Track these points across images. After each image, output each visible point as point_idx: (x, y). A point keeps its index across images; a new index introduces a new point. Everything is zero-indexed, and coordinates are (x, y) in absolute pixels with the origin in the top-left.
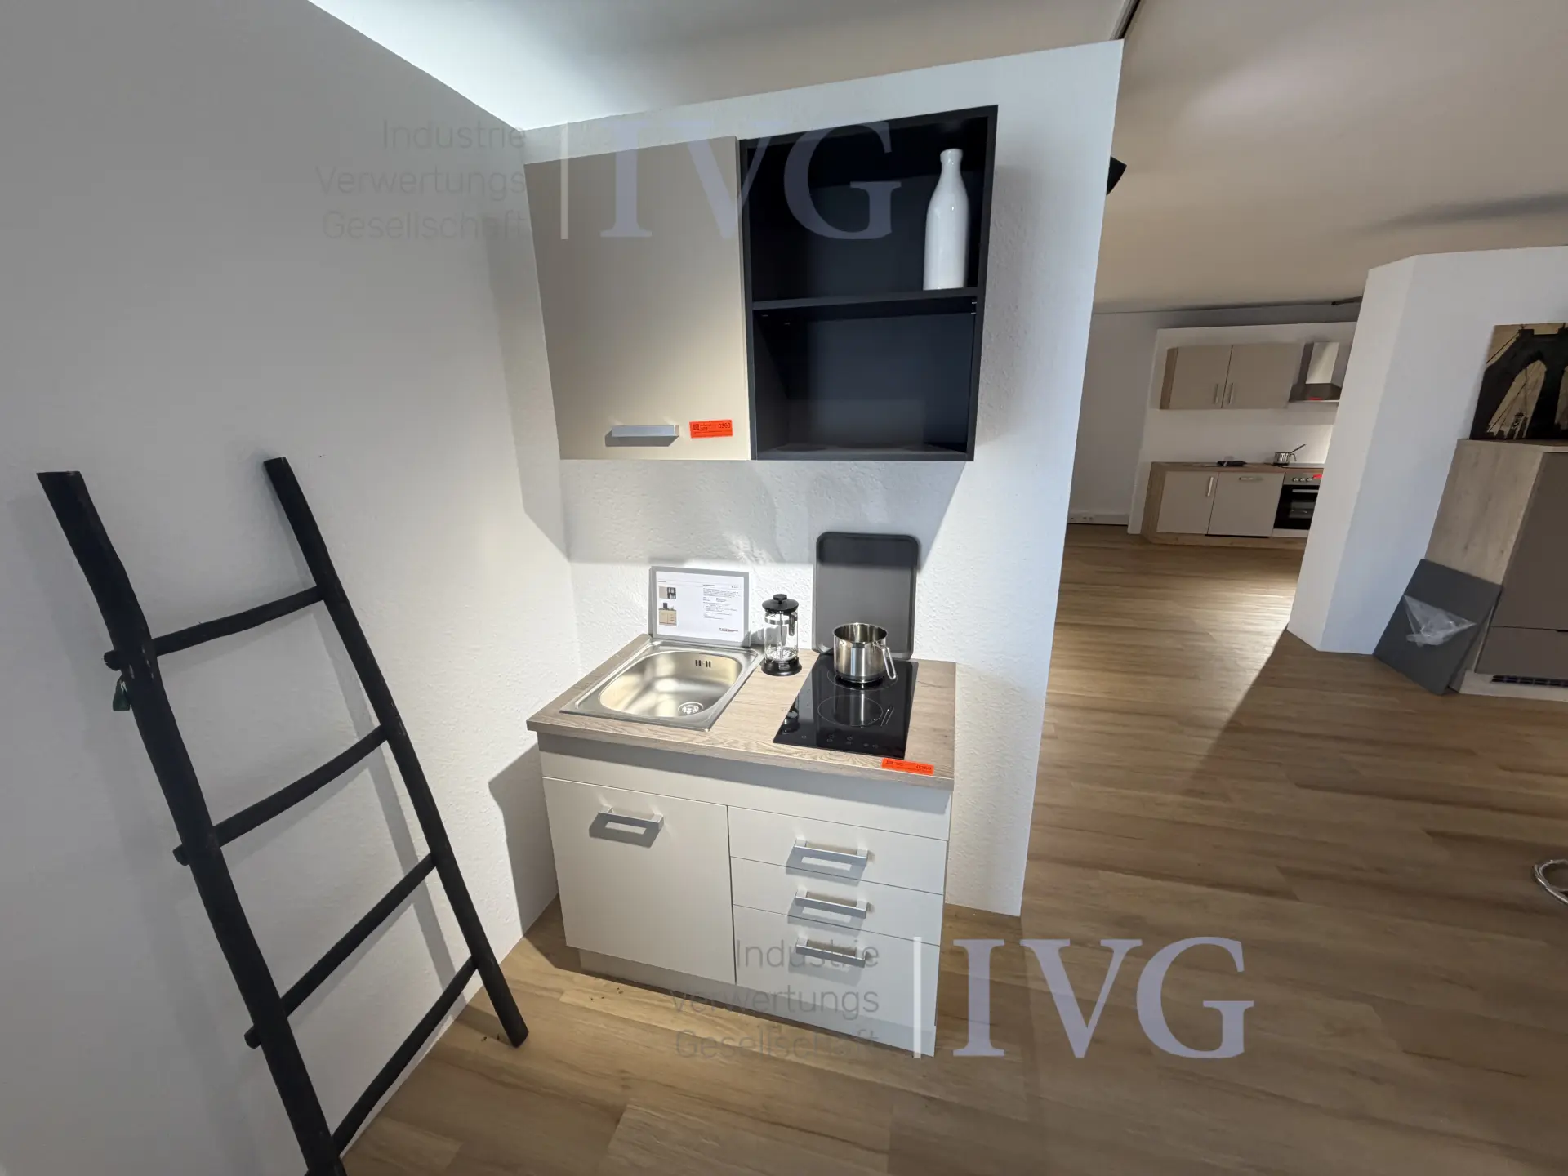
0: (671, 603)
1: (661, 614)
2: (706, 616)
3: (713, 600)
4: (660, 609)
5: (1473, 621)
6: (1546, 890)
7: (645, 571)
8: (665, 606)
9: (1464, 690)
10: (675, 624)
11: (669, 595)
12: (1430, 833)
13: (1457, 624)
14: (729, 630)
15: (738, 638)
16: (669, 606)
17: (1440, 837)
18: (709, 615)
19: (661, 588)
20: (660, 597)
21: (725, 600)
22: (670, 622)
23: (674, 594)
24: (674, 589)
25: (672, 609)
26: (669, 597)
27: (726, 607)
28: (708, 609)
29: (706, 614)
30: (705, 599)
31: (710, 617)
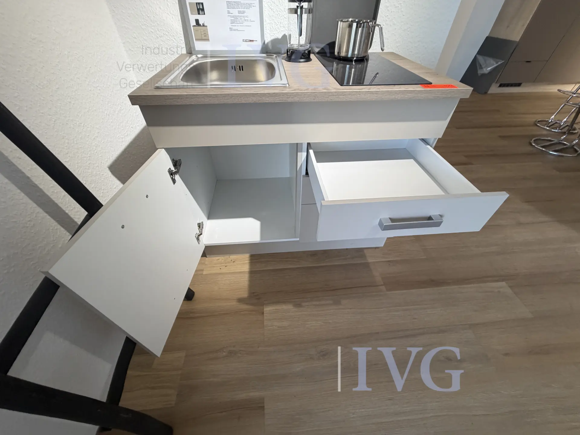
0: (202, 19)
1: (196, 31)
2: (231, 29)
3: (235, 12)
4: (193, 26)
5: (503, 60)
6: (536, 147)
8: (197, 21)
9: (490, 92)
10: (208, 40)
11: (198, 10)
12: (500, 137)
13: (497, 63)
14: (250, 41)
15: (258, 46)
16: (201, 23)
17: (503, 137)
18: (234, 28)
19: (190, 3)
20: (192, 14)
21: (244, 12)
22: (204, 38)
23: (203, 10)
24: (202, 4)
25: (204, 25)
26: (199, 14)
27: (246, 19)
28: (232, 22)
29: (231, 27)
30: (229, 12)
31: (235, 30)
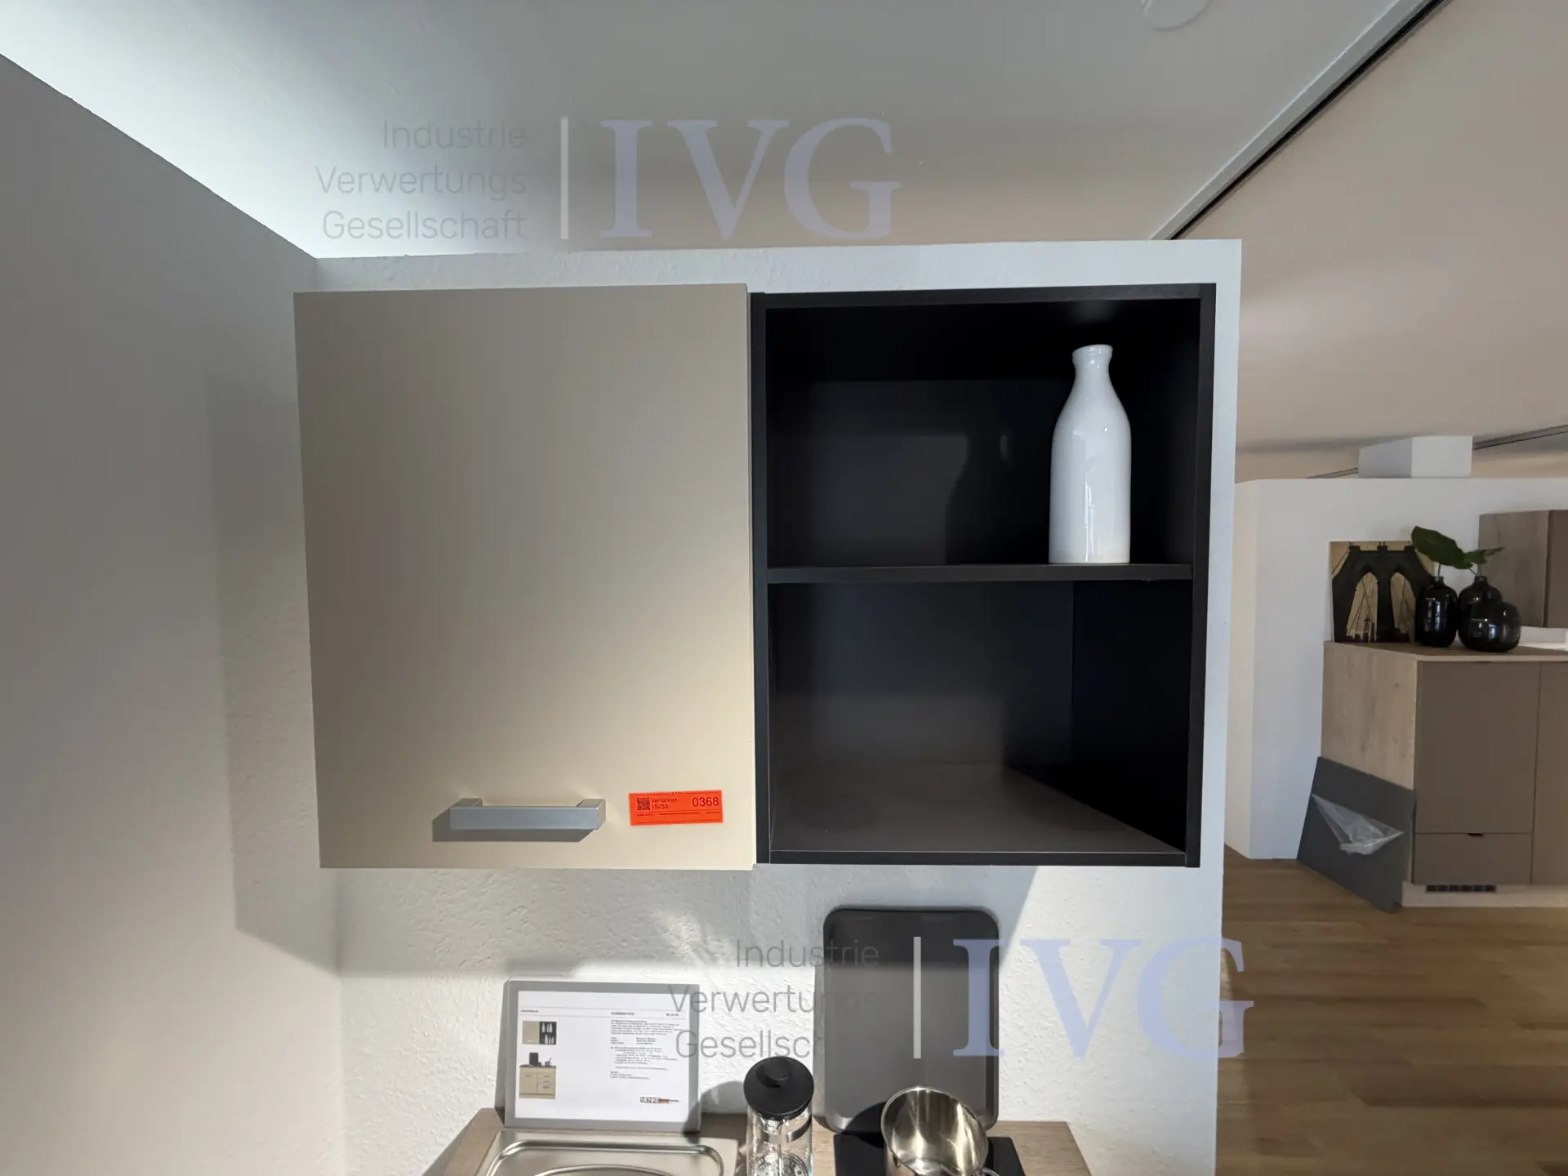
0: (545, 1053)
1: (525, 1076)
2: (614, 1074)
3: (630, 1041)
4: (522, 1066)
7: (492, 990)
8: (534, 1058)
9: (1406, 904)
10: (552, 1095)
11: (542, 1036)
13: (1385, 833)
14: (661, 1101)
15: (679, 1113)
16: (542, 1060)
18: (621, 1071)
19: (525, 1023)
20: (525, 1042)
21: (651, 1041)
22: (542, 1091)
23: (553, 1035)
24: (554, 1024)
25: (548, 1065)
26: (542, 1042)
27: (655, 1053)
28: (620, 1060)
29: (616, 1070)
30: (614, 1041)
31: (623, 1076)
